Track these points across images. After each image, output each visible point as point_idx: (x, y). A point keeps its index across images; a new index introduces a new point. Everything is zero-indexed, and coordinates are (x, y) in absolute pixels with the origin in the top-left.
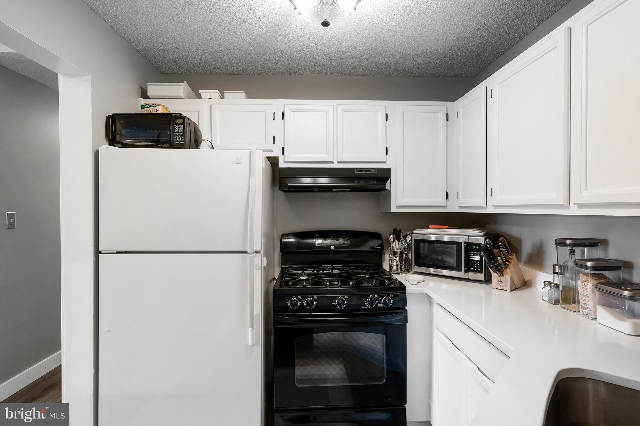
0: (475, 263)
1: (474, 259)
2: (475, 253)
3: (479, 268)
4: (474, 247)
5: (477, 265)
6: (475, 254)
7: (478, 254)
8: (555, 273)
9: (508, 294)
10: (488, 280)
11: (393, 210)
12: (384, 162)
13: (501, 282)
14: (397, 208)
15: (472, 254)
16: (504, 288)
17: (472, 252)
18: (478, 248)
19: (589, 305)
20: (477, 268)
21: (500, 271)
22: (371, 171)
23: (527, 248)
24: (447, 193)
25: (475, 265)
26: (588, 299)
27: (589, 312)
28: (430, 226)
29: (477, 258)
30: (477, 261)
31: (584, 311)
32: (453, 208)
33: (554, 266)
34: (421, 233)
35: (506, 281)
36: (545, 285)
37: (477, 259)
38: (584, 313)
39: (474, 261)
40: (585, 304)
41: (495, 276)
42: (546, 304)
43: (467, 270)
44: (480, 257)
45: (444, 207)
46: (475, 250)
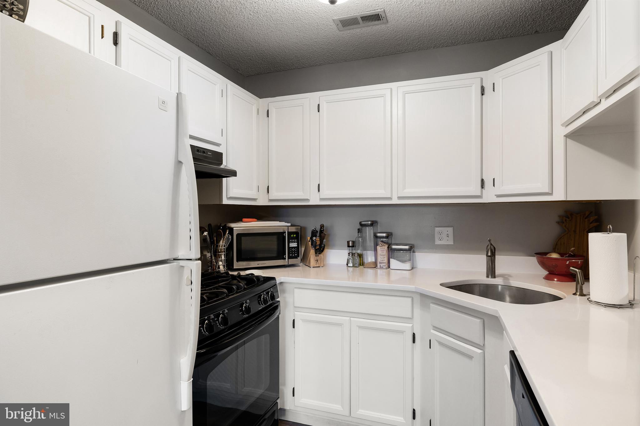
1: (292, 246)
2: (293, 240)
3: (296, 254)
4: (292, 236)
5: (295, 251)
7: (296, 241)
8: (349, 246)
11: (225, 202)
13: (317, 261)
14: (227, 200)
16: (320, 264)
17: (291, 240)
18: (295, 236)
19: (385, 260)
22: (208, 153)
24: (258, 186)
25: (293, 252)
26: (385, 256)
27: (384, 264)
28: (244, 220)
30: (295, 248)
33: (348, 242)
35: (320, 259)
36: (349, 255)
37: (295, 246)
38: (382, 266)
39: (293, 248)
40: (382, 260)
41: (313, 256)
43: (289, 257)
44: (297, 244)
45: (255, 200)
46: (293, 238)
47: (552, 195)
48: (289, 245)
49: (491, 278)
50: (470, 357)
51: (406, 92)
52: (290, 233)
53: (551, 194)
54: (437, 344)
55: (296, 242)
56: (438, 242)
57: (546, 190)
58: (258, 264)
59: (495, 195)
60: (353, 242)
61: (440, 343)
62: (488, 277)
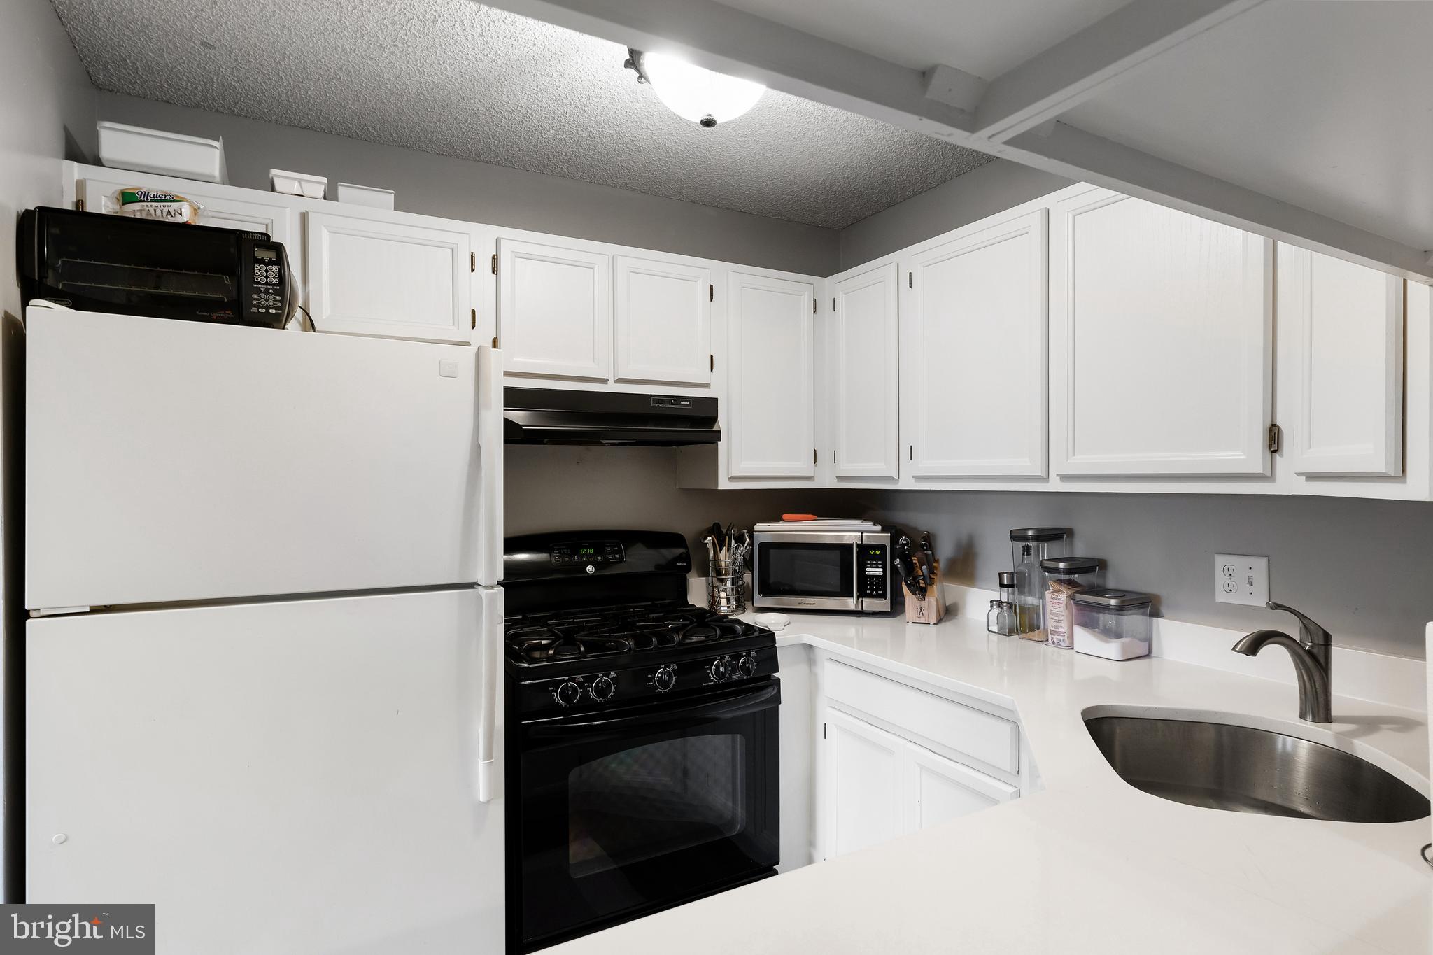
0: (874, 581)
1: (871, 573)
2: (874, 562)
3: (880, 590)
4: (872, 552)
5: (877, 585)
6: (874, 564)
7: (880, 564)
8: (1002, 585)
9: (932, 629)
10: (897, 608)
11: (724, 484)
12: (707, 386)
13: (921, 609)
14: (730, 481)
15: (869, 564)
16: (927, 618)
17: (869, 562)
18: (878, 552)
19: (1061, 627)
20: (877, 590)
21: (921, 592)
22: (682, 403)
23: (945, 550)
24: (815, 451)
25: (874, 585)
26: (1062, 618)
27: (1062, 638)
28: (785, 516)
29: (877, 571)
30: (877, 577)
31: (1055, 637)
32: (826, 481)
33: (1001, 575)
34: (768, 530)
35: (929, 606)
36: (992, 606)
37: (877, 574)
38: (1055, 641)
39: (872, 577)
40: (1056, 627)
41: (910, 599)
42: (995, 637)
43: (862, 594)
44: (882, 570)
45: (810, 478)
46: (874, 557)
52: (863, 548)
55: (880, 566)
56: (1221, 597)
58: (799, 604)
60: (1011, 575)
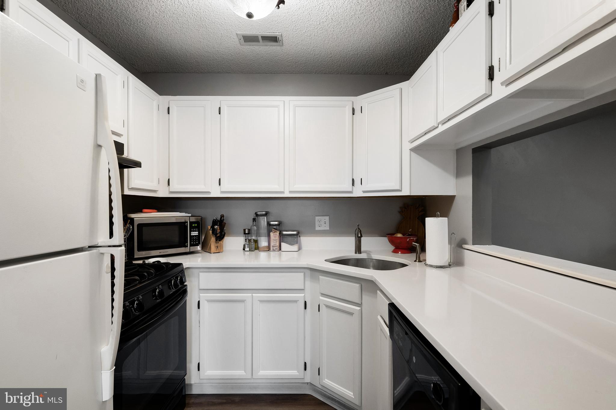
0: (194, 238)
1: (193, 235)
2: (195, 229)
4: (194, 225)
5: (196, 239)
6: (195, 230)
7: (197, 230)
8: (245, 233)
11: (127, 192)
13: (217, 247)
14: (129, 191)
15: (192, 230)
16: (219, 250)
18: (196, 225)
20: (196, 241)
26: (277, 241)
27: (277, 248)
28: (144, 211)
30: (196, 236)
31: (274, 248)
33: (244, 230)
35: (220, 245)
36: (246, 241)
37: (196, 234)
38: (274, 249)
40: (275, 244)
41: (213, 243)
43: (191, 245)
44: (198, 232)
46: (195, 227)
47: (402, 191)
48: (190, 234)
49: (359, 253)
50: (351, 314)
51: (296, 106)
52: (191, 223)
53: (400, 191)
54: (324, 307)
55: (197, 231)
56: (317, 228)
57: (398, 188)
58: (160, 253)
59: (362, 191)
60: (249, 230)
61: (327, 306)
62: (356, 253)
